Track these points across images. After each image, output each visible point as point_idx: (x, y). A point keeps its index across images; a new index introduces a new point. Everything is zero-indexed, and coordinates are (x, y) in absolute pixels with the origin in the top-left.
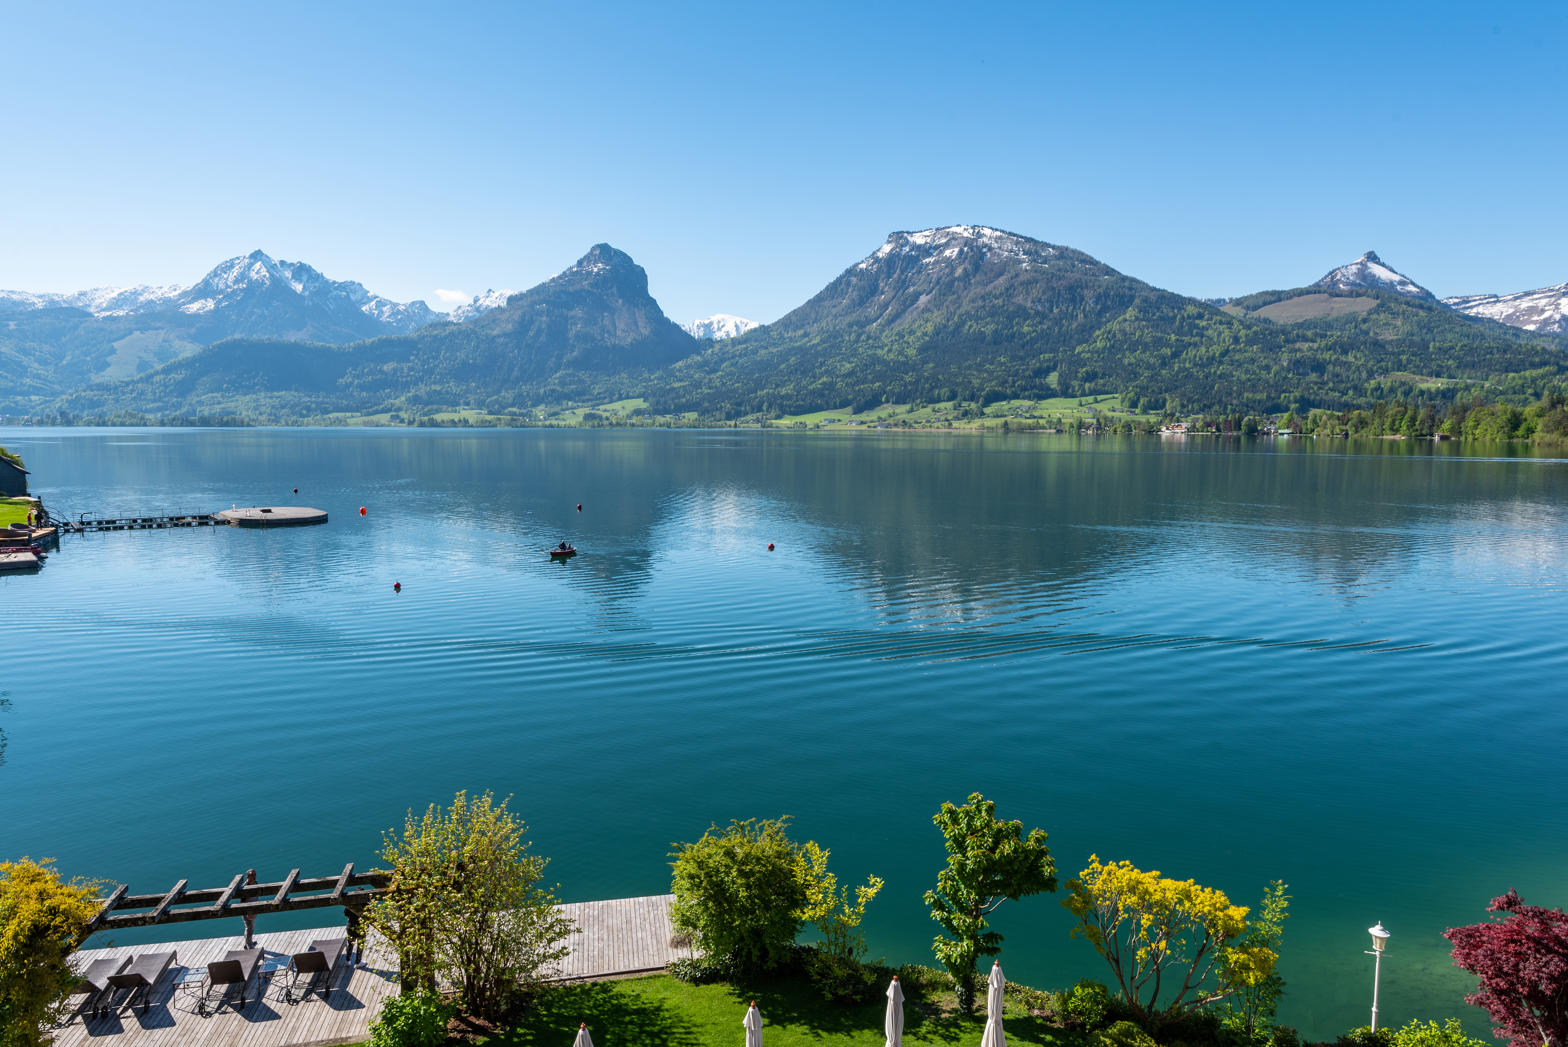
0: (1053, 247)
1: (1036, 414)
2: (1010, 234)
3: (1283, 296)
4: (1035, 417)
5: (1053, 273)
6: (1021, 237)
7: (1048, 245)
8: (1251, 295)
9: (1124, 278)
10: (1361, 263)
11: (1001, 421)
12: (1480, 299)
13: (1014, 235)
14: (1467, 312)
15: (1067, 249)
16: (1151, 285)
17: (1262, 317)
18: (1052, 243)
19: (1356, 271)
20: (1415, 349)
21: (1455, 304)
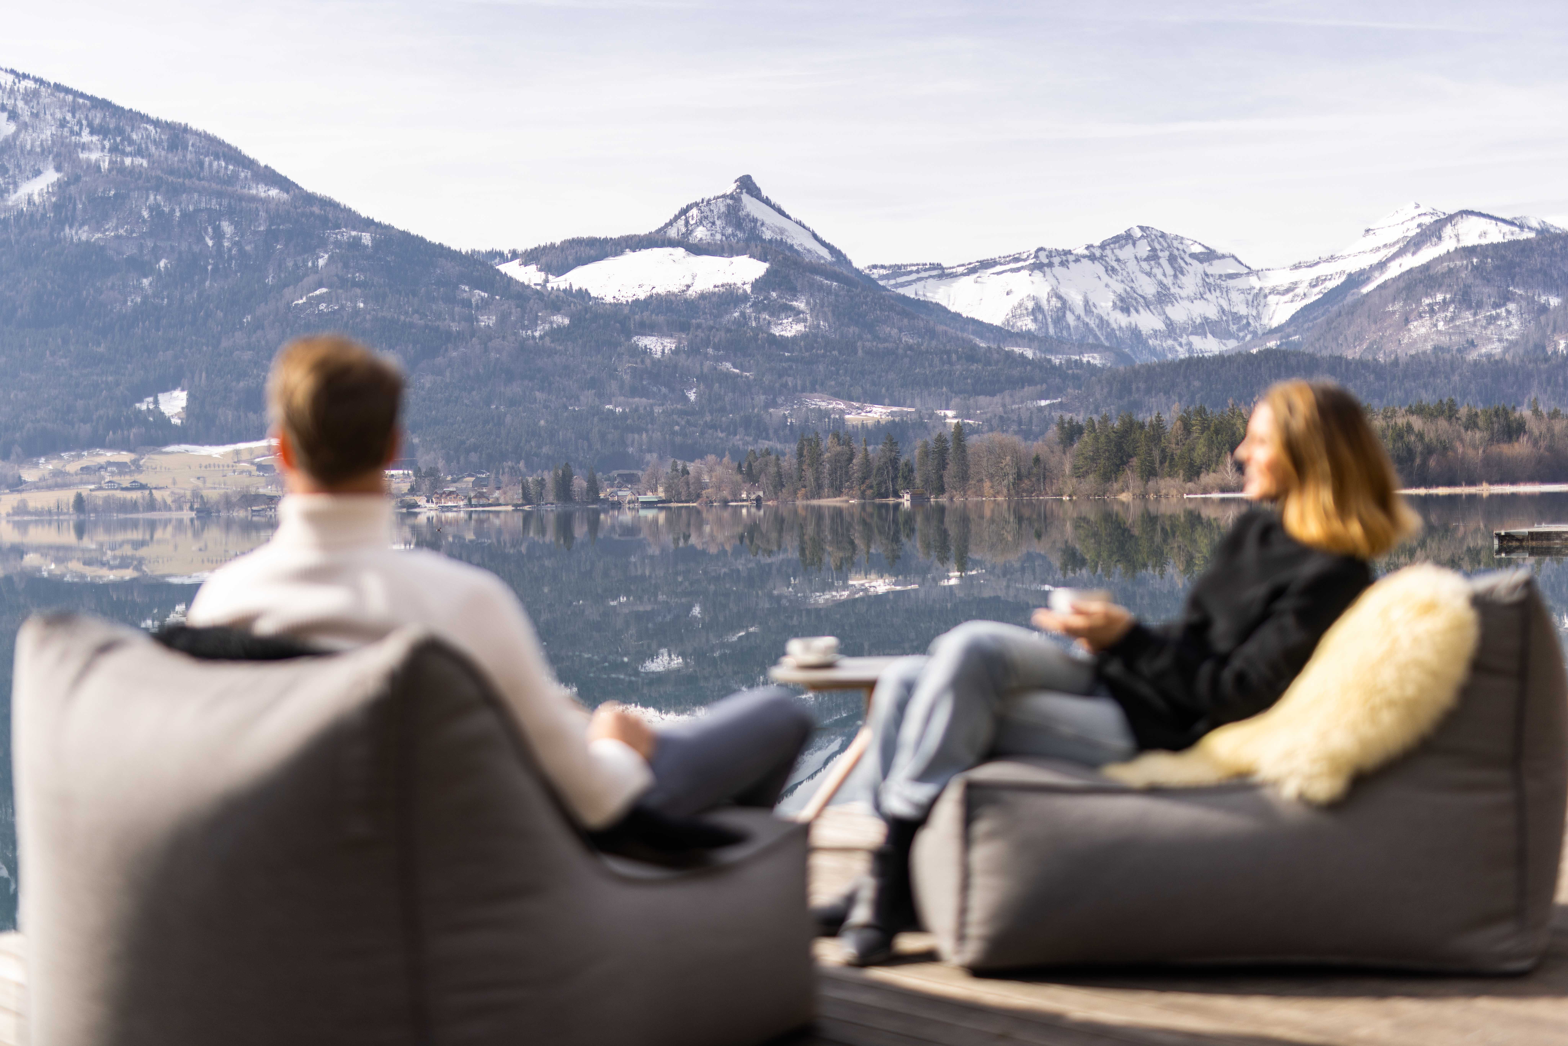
0: (157, 123)
1: (142, 478)
2: (58, 87)
3: (608, 248)
4: (142, 487)
5: (159, 178)
6: (82, 95)
7: (145, 118)
8: (553, 246)
9: (310, 199)
10: (731, 197)
11: (68, 496)
12: (917, 272)
13: (67, 91)
14: (901, 291)
15: (185, 129)
16: (364, 215)
17: (575, 288)
18: (153, 115)
19: (723, 209)
20: (835, 353)
21: (882, 277)
